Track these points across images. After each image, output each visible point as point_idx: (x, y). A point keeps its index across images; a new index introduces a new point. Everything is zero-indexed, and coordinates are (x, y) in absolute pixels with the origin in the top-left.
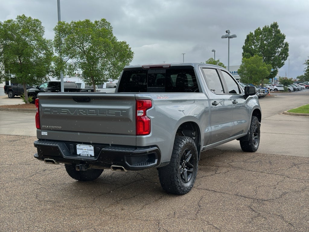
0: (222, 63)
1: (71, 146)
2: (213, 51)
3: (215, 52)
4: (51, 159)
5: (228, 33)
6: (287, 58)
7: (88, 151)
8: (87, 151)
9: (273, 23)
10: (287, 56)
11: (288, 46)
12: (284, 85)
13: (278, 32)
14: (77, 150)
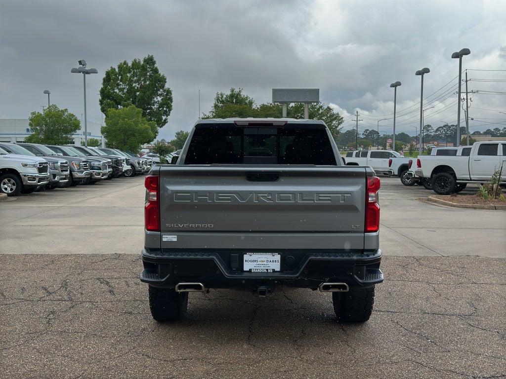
0: (73, 115)
1: (234, 257)
2: (47, 92)
3: (49, 94)
4: (196, 283)
5: (83, 65)
6: (170, 113)
7: (268, 263)
8: (265, 263)
9: (147, 56)
10: (170, 110)
11: (171, 94)
12: (161, 155)
13: (156, 71)
14: (245, 263)
